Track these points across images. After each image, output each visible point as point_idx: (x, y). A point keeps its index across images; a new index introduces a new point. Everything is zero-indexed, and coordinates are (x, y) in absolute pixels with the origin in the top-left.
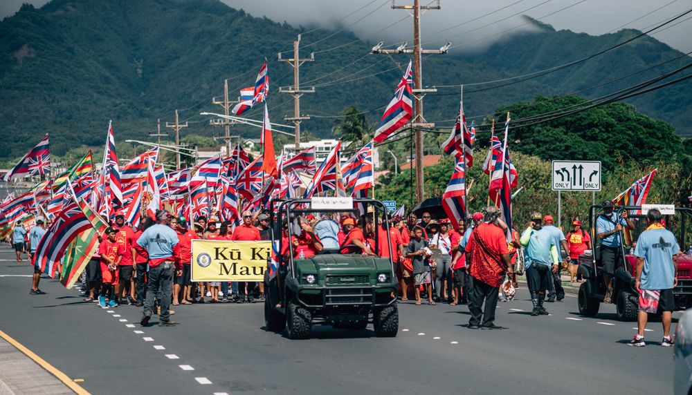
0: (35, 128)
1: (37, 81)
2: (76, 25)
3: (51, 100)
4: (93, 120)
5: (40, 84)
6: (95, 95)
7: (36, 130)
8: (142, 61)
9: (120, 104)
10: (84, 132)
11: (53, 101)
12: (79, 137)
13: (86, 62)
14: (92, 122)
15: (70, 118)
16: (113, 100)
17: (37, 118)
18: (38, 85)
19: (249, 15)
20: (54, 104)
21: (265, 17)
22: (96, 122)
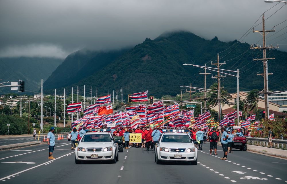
0: (150, 88)
1: (152, 70)
2: (168, 47)
3: (157, 77)
4: (174, 85)
5: (153, 71)
6: (175, 75)
7: (151, 89)
8: (194, 61)
9: (186, 79)
10: (171, 90)
11: (158, 78)
12: (168, 92)
13: (171, 62)
14: (174, 86)
15: (165, 84)
16: (183, 77)
17: (151, 84)
18: (152, 71)
19: (239, 42)
20: (158, 79)
21: (246, 43)
22: (175, 86)
